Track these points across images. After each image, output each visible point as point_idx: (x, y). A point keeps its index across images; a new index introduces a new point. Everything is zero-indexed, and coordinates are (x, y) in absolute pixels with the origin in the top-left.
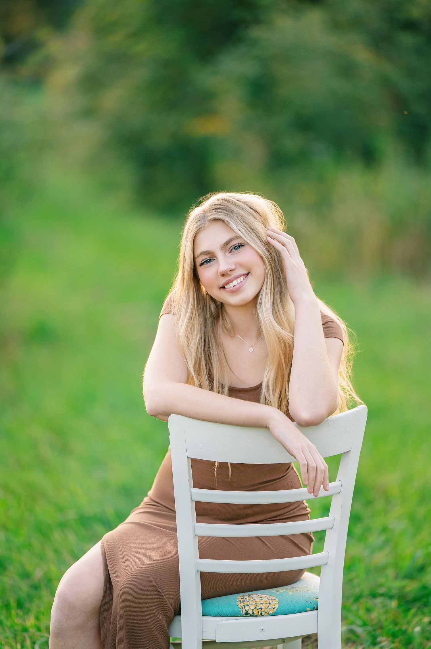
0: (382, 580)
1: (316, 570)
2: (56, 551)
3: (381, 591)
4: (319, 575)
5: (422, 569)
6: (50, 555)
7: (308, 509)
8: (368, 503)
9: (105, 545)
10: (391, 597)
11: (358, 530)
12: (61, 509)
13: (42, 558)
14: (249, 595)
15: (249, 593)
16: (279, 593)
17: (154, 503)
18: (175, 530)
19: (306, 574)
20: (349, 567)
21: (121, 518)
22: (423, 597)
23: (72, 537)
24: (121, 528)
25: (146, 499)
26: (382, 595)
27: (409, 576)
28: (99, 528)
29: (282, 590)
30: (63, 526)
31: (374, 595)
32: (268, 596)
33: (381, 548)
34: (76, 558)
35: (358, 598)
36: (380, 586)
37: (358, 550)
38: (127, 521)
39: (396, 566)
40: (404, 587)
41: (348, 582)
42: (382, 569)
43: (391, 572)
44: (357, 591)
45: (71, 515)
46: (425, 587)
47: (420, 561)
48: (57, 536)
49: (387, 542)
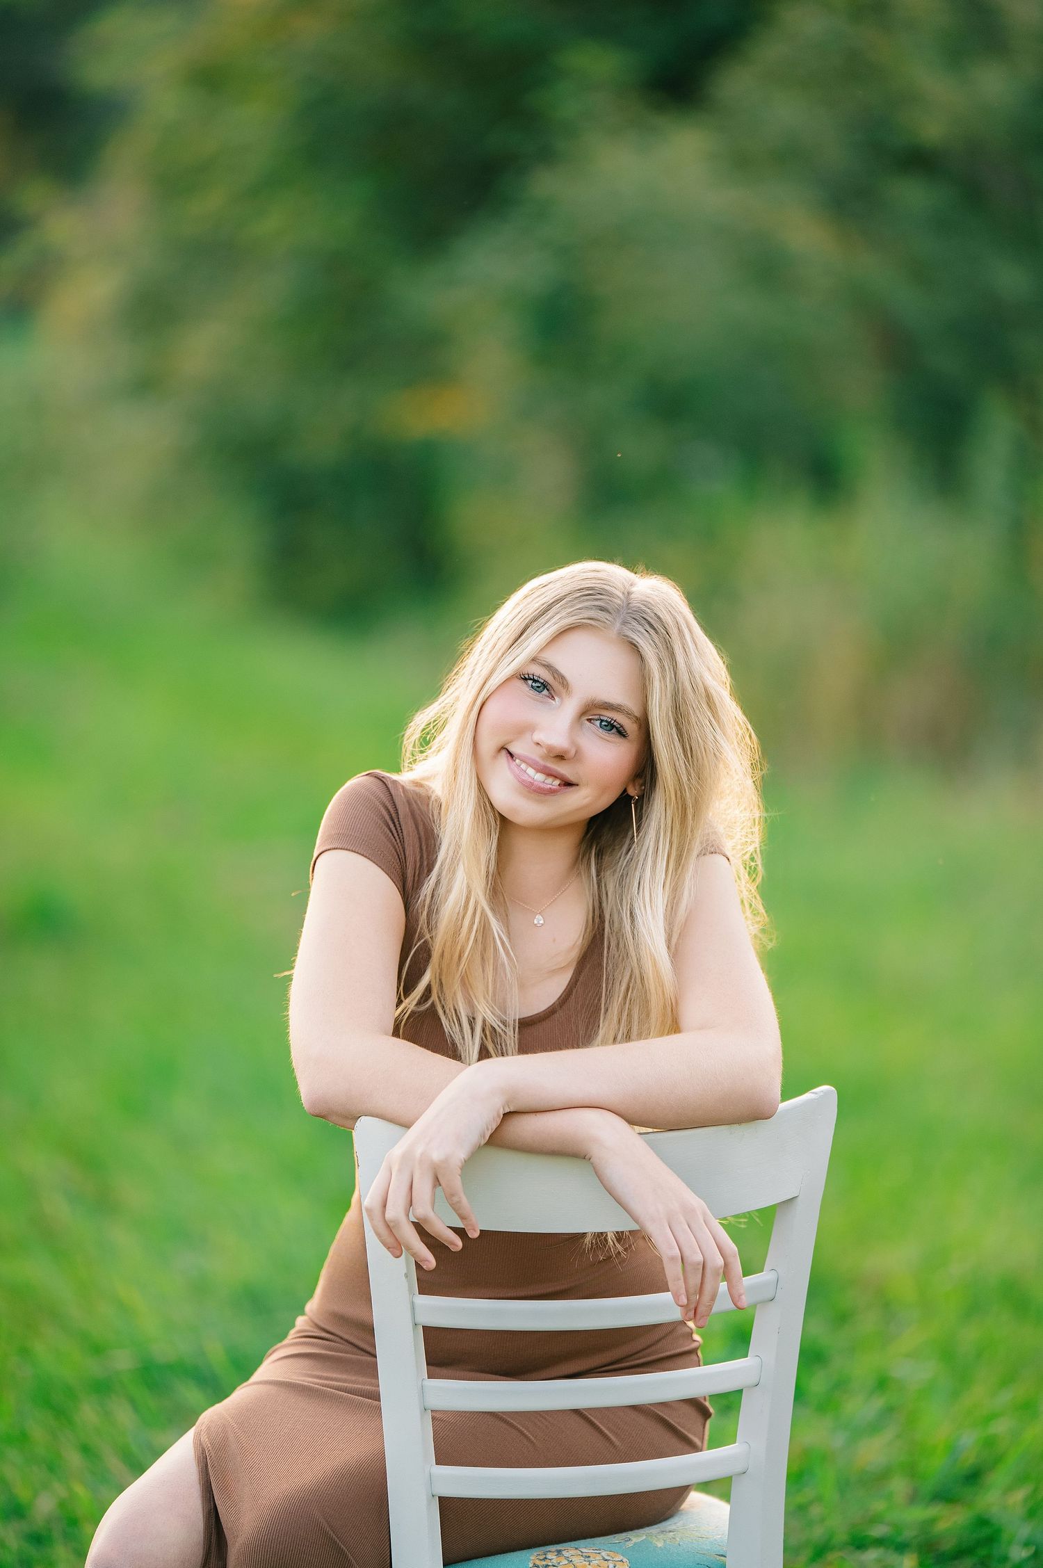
0: (879, 1506)
1: (719, 1487)
2: (86, 1450)
3: (877, 1531)
4: (726, 1497)
5: (974, 1477)
6: (74, 1459)
7: (696, 1337)
8: (842, 1319)
9: (204, 1438)
10: (901, 1548)
11: (818, 1384)
12: (97, 1350)
13: (53, 1467)
14: (559, 1552)
15: (559, 1547)
16: (630, 1544)
17: (321, 1334)
18: (376, 1397)
19: (694, 1497)
20: (798, 1477)
21: (244, 1368)
22: (980, 1543)
23: (124, 1416)
24: (241, 1395)
25: (301, 1322)
26: (880, 1542)
27: (944, 1496)
28: (190, 1394)
29: (636, 1538)
30: (103, 1388)
31: (860, 1544)
32: (604, 1554)
33: (874, 1427)
34: (139, 1468)
35: (822, 1550)
36: (875, 1520)
37: (819, 1434)
38: (254, 1378)
39: (911, 1470)
40: (932, 1521)
41: (796, 1512)
42: (876, 1479)
43: (899, 1486)
44: (818, 1533)
45: (123, 1361)
46: (982, 1522)
47: (969, 1459)
48: (88, 1413)
49: (889, 1411)
